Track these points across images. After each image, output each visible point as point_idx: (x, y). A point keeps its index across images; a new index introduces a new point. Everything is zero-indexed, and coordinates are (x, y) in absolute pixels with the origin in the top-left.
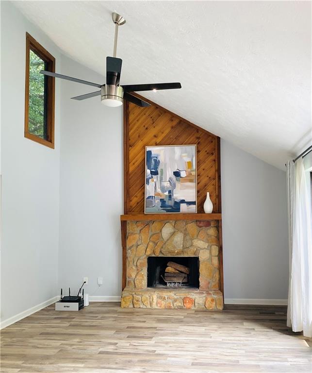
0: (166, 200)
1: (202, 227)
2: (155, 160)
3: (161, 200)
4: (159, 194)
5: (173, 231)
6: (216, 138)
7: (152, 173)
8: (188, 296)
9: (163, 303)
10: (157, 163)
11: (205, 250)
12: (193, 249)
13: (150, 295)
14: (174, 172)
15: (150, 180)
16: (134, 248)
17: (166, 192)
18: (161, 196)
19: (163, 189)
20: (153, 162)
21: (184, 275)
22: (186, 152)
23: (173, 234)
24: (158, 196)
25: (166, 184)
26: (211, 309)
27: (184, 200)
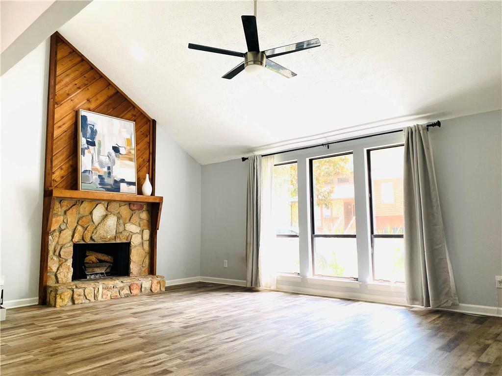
0: (106, 177)
1: (136, 210)
2: (91, 128)
3: (100, 176)
4: (97, 170)
5: (105, 213)
6: (151, 121)
7: (88, 142)
8: (135, 282)
9: (109, 293)
10: (94, 132)
11: (136, 235)
12: (125, 234)
13: (94, 286)
14: (113, 147)
15: (86, 151)
16: (57, 233)
17: (104, 167)
18: (99, 172)
19: (101, 164)
20: (89, 130)
21: (108, 265)
22: (125, 128)
23: (105, 217)
24: (96, 171)
25: (105, 159)
26: (156, 291)
27: (124, 180)
